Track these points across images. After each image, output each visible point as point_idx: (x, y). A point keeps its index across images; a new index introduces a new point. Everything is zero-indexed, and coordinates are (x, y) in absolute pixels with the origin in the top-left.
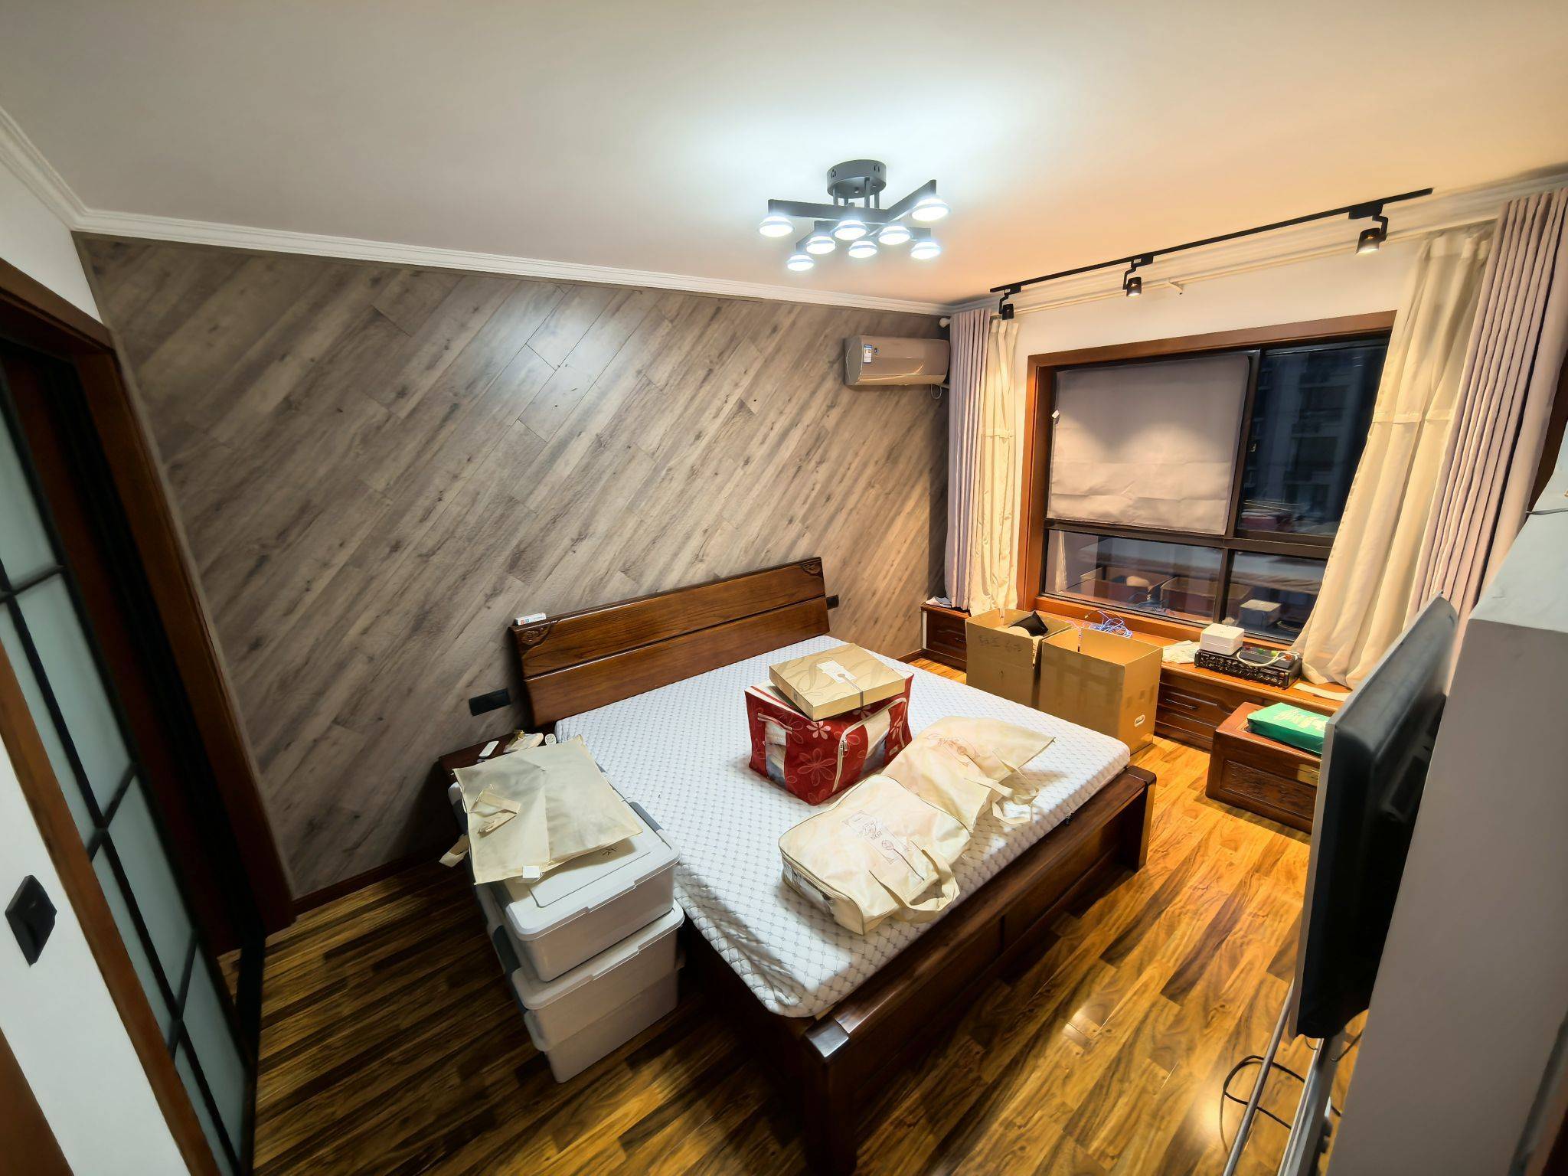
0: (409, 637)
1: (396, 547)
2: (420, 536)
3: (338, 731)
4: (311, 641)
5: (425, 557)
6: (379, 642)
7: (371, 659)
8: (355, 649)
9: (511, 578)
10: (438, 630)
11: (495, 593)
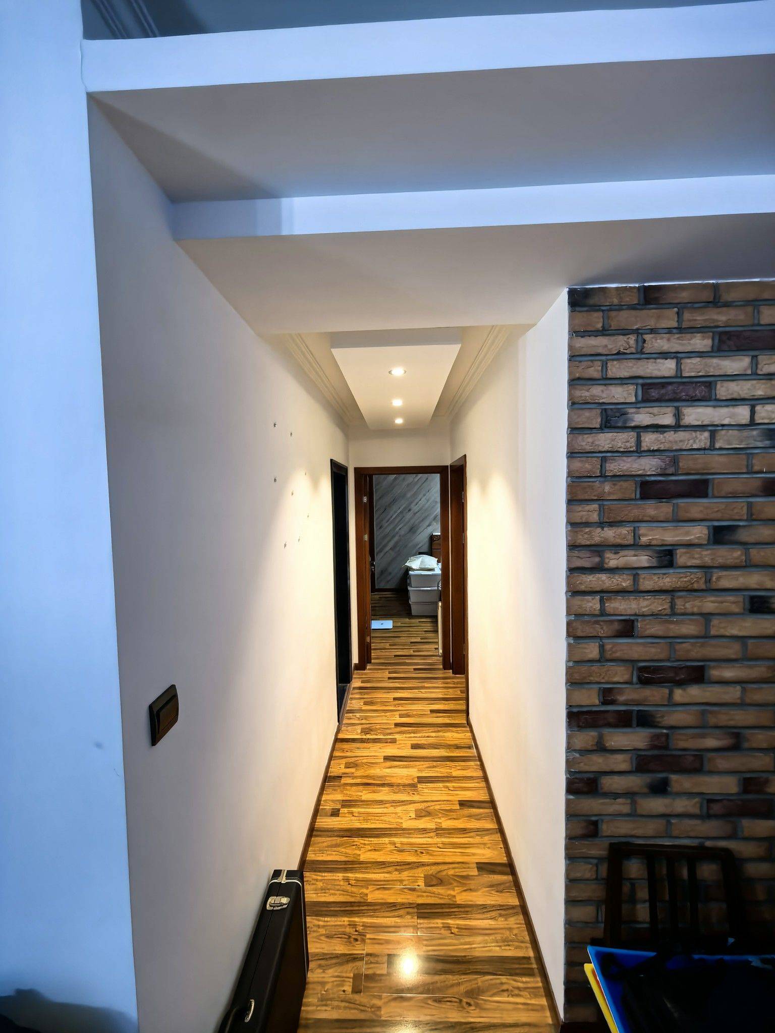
0: (408, 533)
1: (410, 510)
2: (415, 508)
3: (391, 552)
4: (389, 529)
5: (415, 514)
6: (402, 532)
7: (400, 536)
8: (397, 533)
9: (433, 522)
10: (414, 532)
11: (429, 525)
